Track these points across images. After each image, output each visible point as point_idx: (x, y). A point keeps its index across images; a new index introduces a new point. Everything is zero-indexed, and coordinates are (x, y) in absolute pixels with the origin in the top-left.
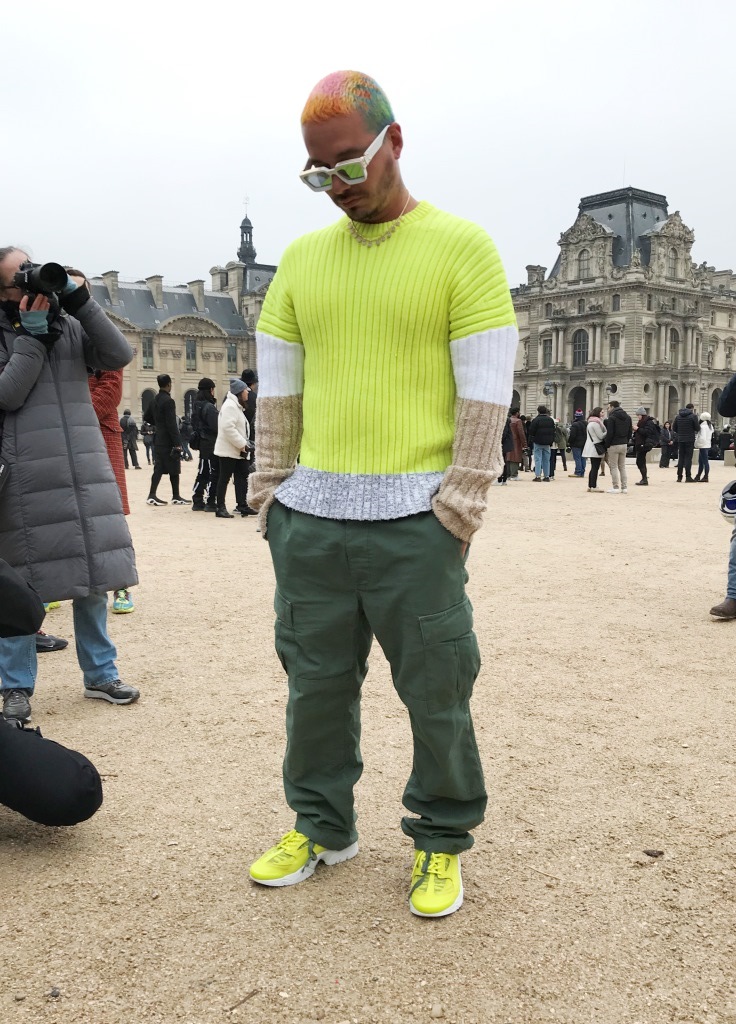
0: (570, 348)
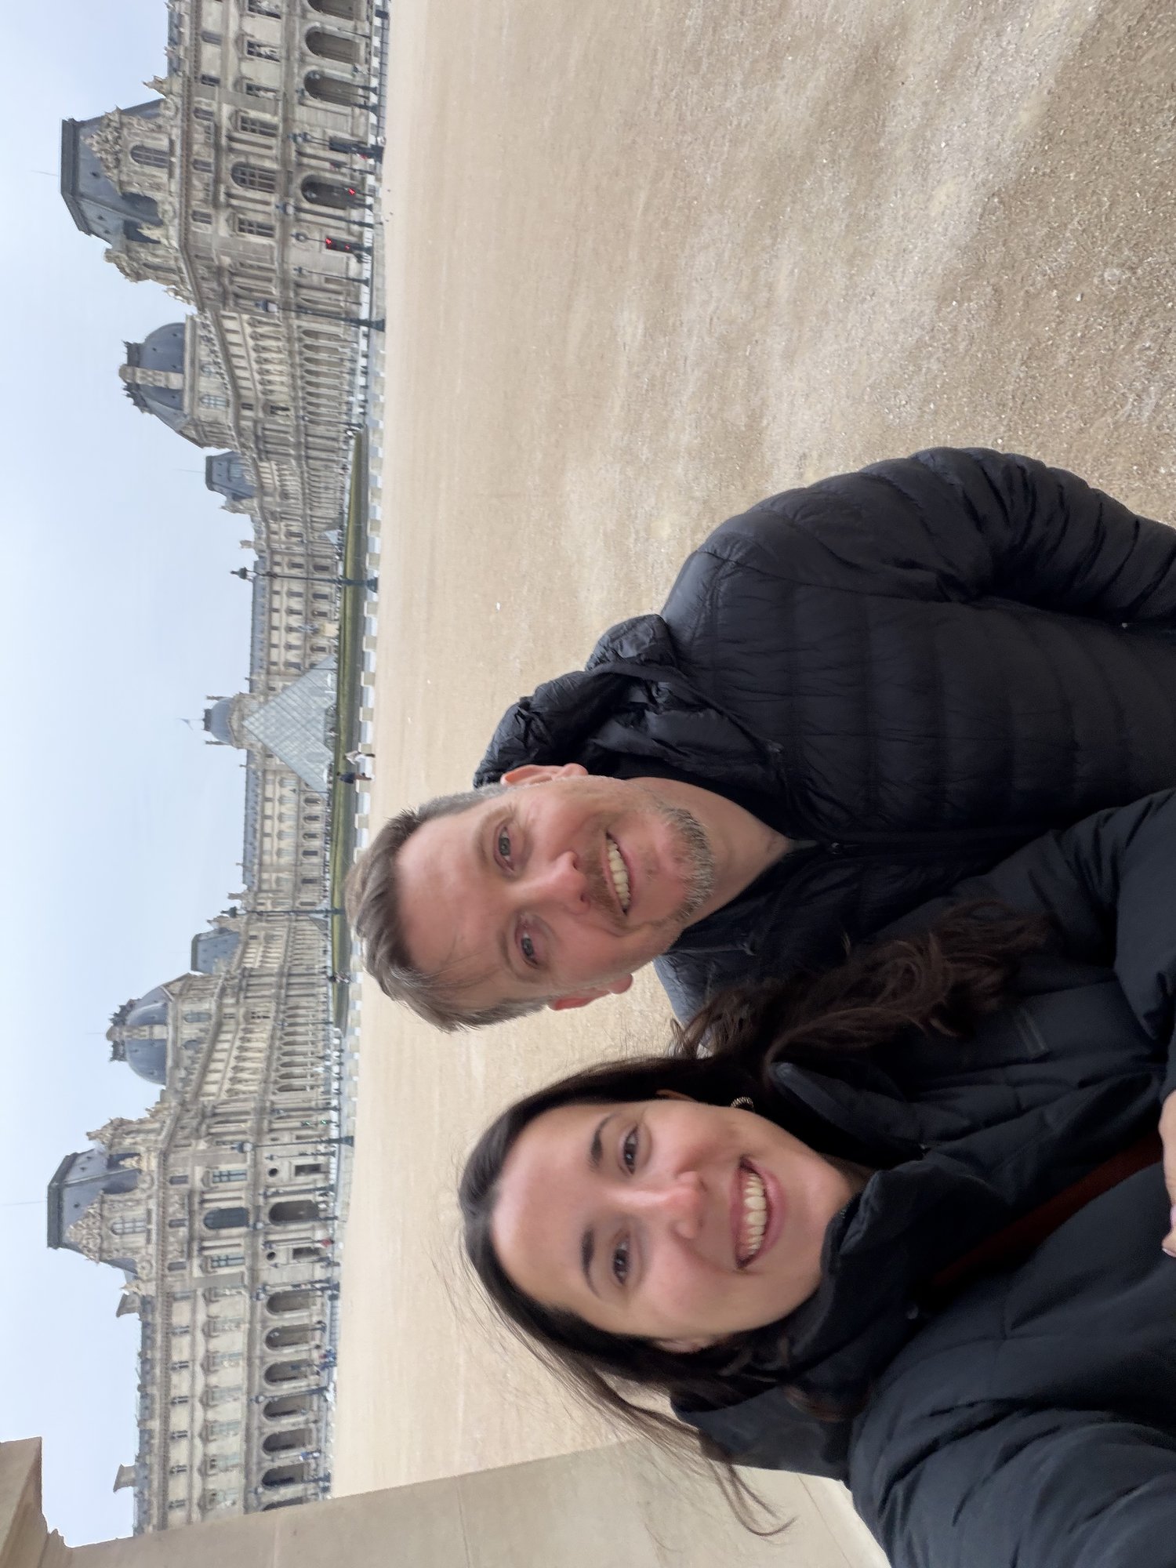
0: (224, 1232)
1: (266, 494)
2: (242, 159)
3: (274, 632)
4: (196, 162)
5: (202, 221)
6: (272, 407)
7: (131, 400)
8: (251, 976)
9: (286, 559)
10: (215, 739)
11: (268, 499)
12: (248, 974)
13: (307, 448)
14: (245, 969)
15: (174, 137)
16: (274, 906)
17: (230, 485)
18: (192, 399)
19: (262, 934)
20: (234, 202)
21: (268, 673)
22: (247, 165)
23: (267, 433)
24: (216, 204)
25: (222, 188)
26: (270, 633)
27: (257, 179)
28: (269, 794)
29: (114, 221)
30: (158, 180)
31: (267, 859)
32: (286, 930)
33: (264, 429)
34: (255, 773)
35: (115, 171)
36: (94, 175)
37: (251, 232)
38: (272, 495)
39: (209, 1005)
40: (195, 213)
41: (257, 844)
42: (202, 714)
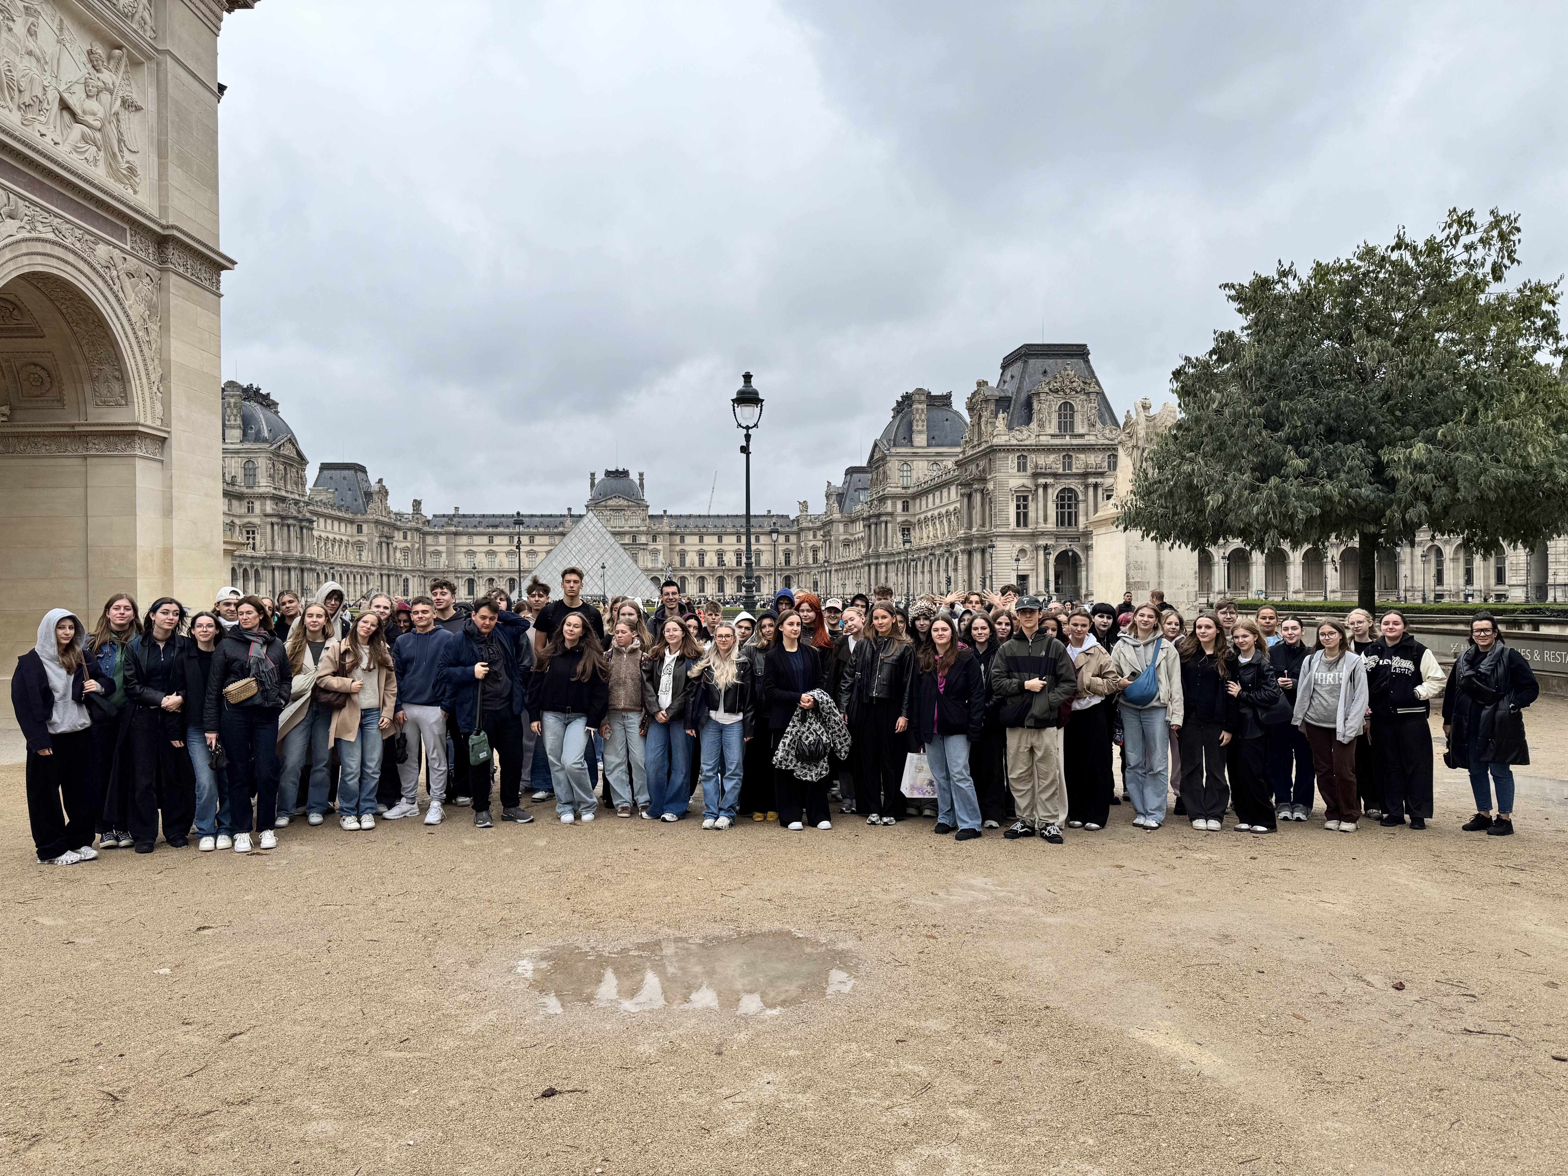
1: (845, 525)
2: (1081, 497)
3: (716, 537)
4: (1070, 457)
5: (1019, 463)
6: (908, 530)
7: (900, 399)
8: (301, 528)
9: (793, 548)
10: (596, 481)
11: (841, 527)
12: (305, 525)
13: (877, 564)
14: (311, 522)
15: (1087, 437)
16: (402, 550)
17: (851, 491)
18: (905, 455)
19: (365, 539)
20: (1041, 491)
21: (671, 534)
22: (1077, 502)
23: (883, 525)
24: (1035, 475)
25: (1050, 481)
26: (713, 534)
27: (1066, 510)
29: (1010, 389)
30: (1047, 424)
31: (464, 540)
32: (370, 564)
33: (886, 523)
34: (562, 523)
35: (1047, 390)
36: (1045, 372)
37: (1018, 507)
38: (846, 532)
39: (264, 485)
40: (1025, 457)
41: (480, 529)
42: (623, 468)
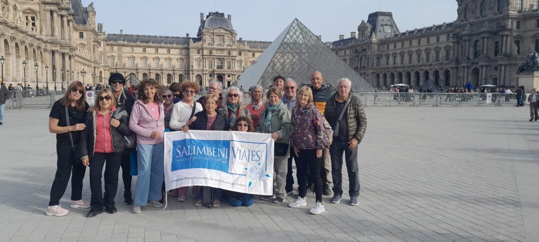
1: (379, 46)
6: (519, 42)
10: (204, 18)
11: (376, 47)
19: (85, 42)
21: (248, 51)
28: (172, 51)
31: (128, 49)
38: (378, 50)
41: (137, 43)
42: (219, 12)
